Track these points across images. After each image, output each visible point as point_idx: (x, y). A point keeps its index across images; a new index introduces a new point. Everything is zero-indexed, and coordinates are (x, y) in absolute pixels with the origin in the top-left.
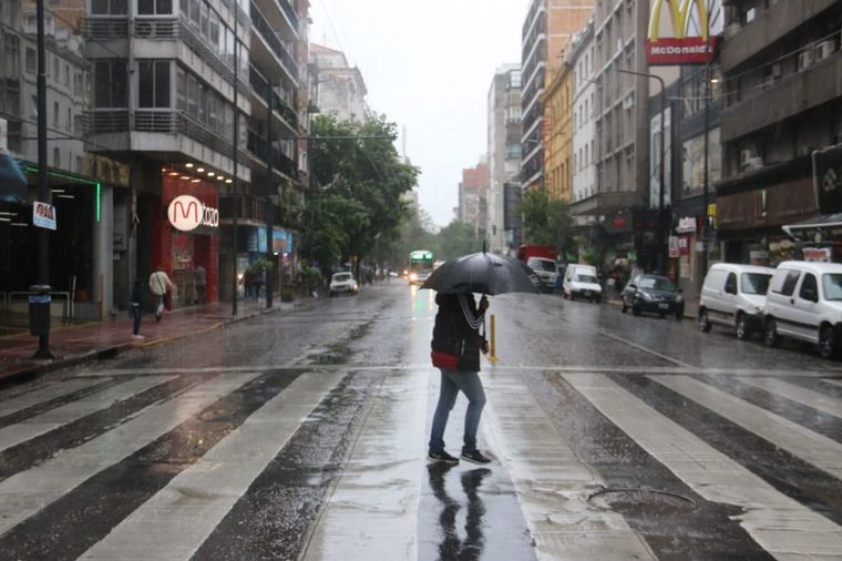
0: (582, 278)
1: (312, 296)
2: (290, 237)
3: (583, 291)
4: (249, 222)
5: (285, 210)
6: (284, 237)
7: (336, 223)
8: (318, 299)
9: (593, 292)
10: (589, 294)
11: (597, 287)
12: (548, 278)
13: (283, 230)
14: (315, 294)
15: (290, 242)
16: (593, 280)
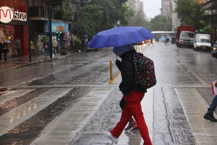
0: (203, 41)
1: (78, 52)
2: (67, 25)
3: (202, 46)
4: (42, 19)
5: (64, 12)
6: (64, 25)
7: (89, 18)
8: (81, 53)
9: (207, 47)
10: (205, 48)
11: (209, 45)
12: (190, 41)
13: (63, 22)
14: (79, 51)
15: (67, 27)
16: (208, 41)
